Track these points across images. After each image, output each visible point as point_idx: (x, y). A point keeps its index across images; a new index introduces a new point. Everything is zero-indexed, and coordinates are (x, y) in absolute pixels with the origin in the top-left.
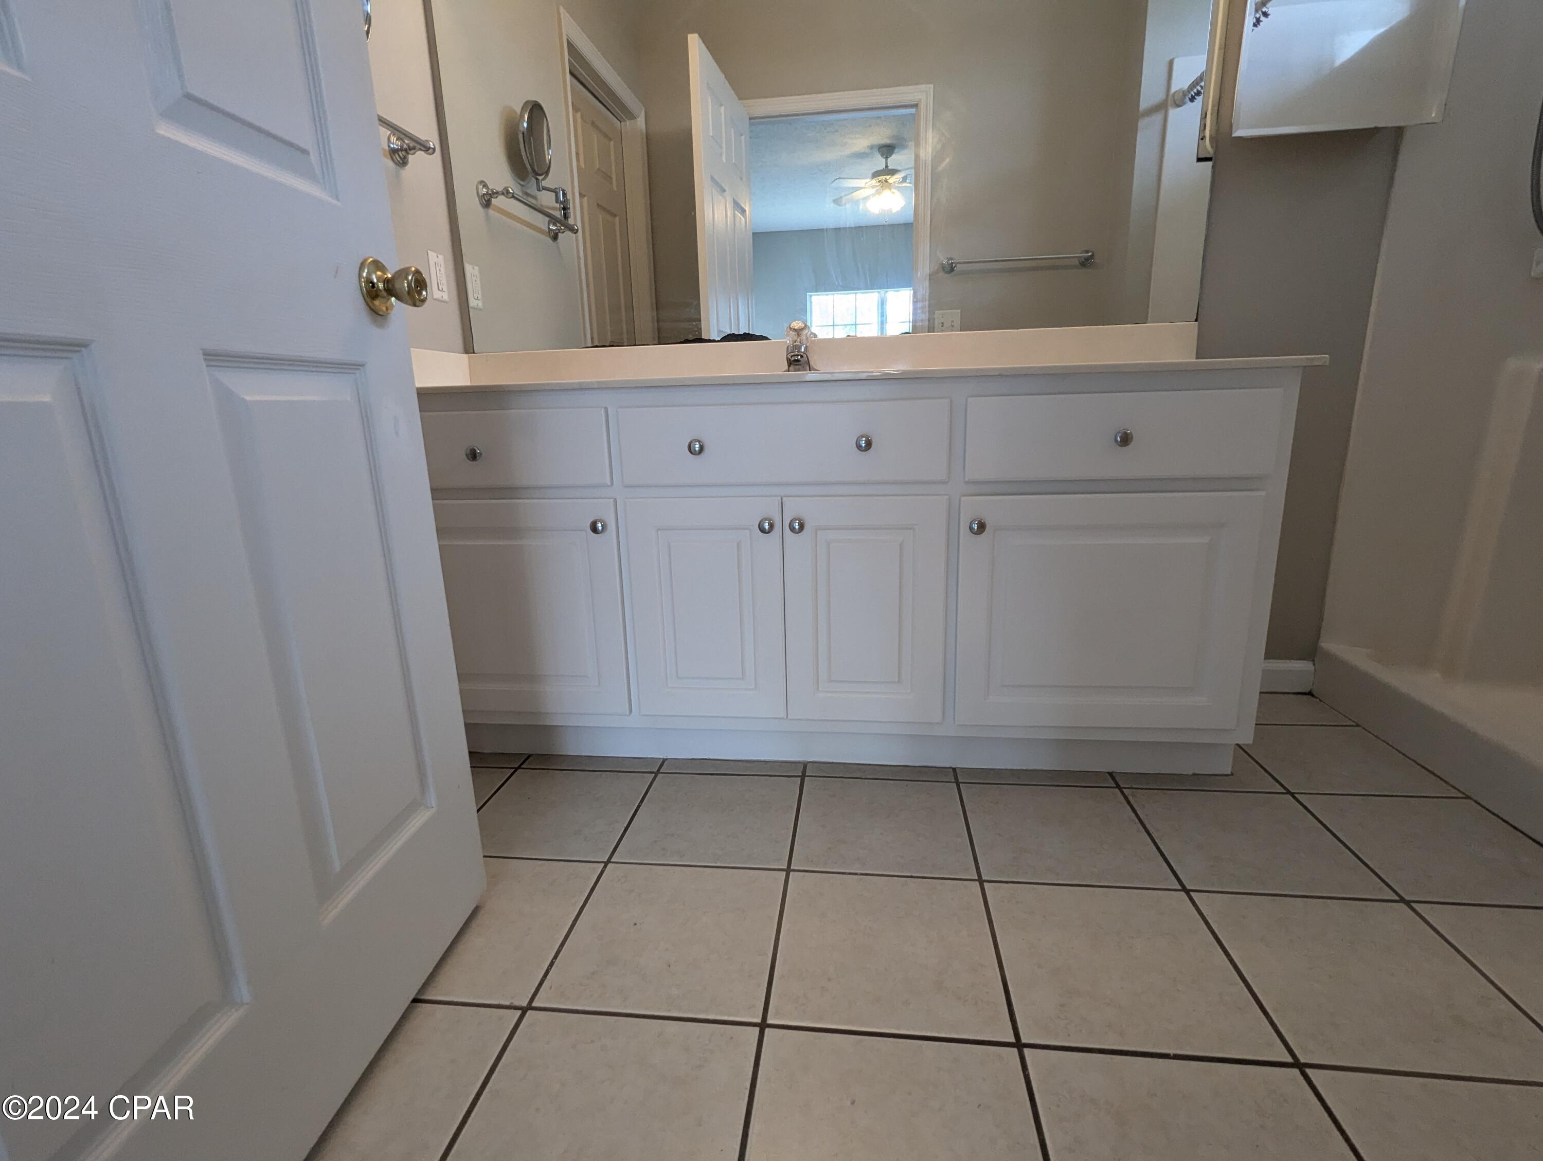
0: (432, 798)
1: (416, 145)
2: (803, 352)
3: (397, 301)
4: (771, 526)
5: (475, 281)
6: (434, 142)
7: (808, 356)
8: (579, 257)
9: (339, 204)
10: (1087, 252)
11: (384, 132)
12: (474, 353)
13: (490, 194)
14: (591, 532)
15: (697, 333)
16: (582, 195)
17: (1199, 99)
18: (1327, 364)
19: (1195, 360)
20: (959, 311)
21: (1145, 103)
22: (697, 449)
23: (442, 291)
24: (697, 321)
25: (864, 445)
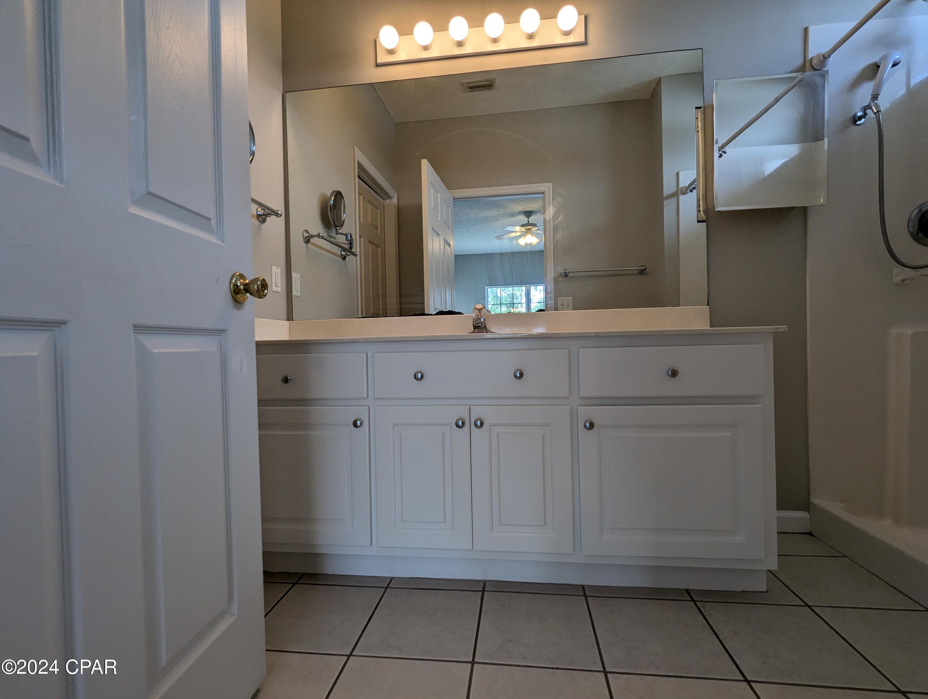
0: (235, 609)
1: (271, 212)
2: (482, 322)
3: (250, 295)
4: (463, 423)
5: (297, 281)
6: (282, 210)
7: (485, 323)
8: (357, 269)
9: (223, 244)
10: (642, 266)
11: (254, 207)
12: (293, 320)
13: (310, 237)
14: (353, 426)
15: (421, 310)
16: (360, 237)
17: (695, 191)
18: (787, 330)
19: (710, 328)
20: (572, 297)
21: (667, 192)
22: (419, 377)
23: (278, 287)
24: (423, 304)
25: (518, 375)
